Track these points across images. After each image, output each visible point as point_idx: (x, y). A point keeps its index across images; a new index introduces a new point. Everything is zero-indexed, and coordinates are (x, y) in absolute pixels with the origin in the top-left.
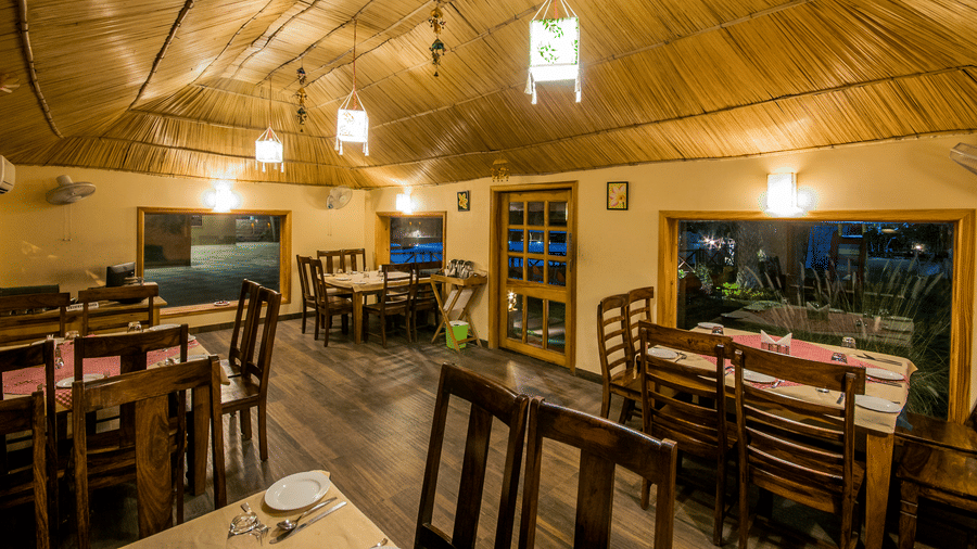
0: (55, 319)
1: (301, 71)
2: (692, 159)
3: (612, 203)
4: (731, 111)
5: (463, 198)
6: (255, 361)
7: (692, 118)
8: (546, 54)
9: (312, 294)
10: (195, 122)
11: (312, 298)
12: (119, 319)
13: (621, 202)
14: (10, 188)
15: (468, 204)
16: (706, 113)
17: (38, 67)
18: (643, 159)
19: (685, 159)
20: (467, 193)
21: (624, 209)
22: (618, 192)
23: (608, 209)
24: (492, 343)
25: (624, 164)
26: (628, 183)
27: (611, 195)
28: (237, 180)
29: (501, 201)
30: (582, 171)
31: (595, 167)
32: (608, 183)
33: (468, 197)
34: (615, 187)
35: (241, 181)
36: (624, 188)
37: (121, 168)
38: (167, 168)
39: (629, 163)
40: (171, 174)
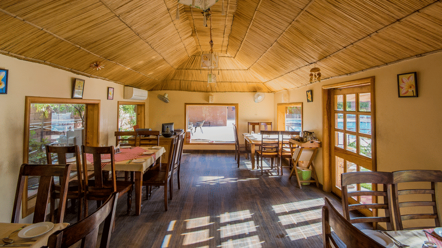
1: (211, 41)
3: (403, 92)
5: (309, 94)
13: (410, 90)
15: (312, 98)
18: (428, 50)
20: (312, 92)
21: (414, 96)
22: (408, 82)
23: (399, 96)
24: (326, 187)
25: (411, 57)
26: (415, 73)
27: (401, 84)
28: (217, 92)
29: (329, 95)
30: (377, 68)
31: (387, 64)
32: (398, 75)
33: (312, 94)
34: (404, 78)
35: (218, 92)
36: (412, 76)
37: (180, 90)
38: (192, 89)
39: (417, 56)
40: (194, 91)
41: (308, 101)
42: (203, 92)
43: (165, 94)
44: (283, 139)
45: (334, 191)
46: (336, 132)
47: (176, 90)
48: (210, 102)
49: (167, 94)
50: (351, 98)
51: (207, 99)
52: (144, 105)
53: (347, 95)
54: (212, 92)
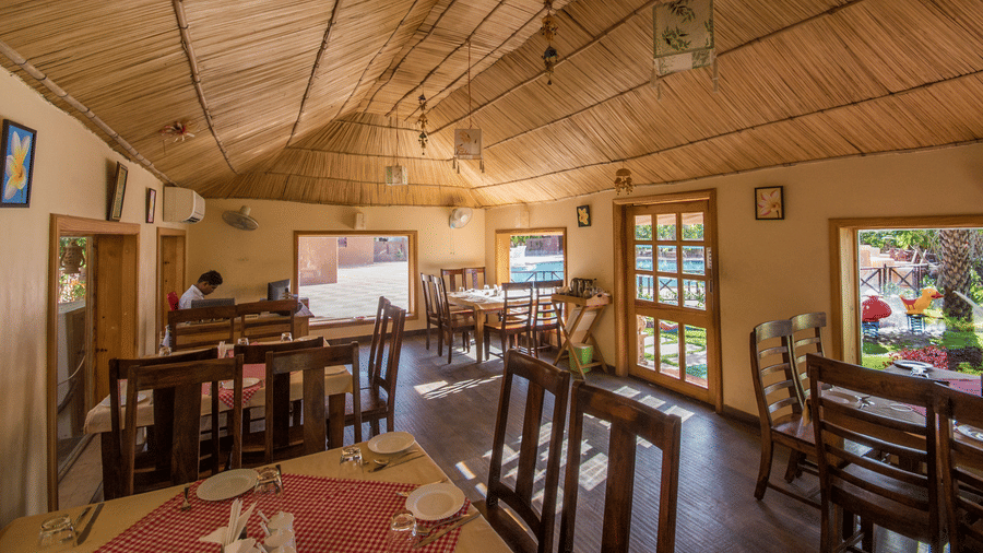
0: (226, 328)
1: (422, 98)
2: (873, 153)
3: (761, 212)
4: (930, 89)
5: (583, 212)
6: (383, 376)
7: (871, 102)
8: (674, 42)
9: (435, 311)
10: (336, 155)
11: (434, 315)
12: (275, 329)
13: (774, 210)
14: (201, 218)
15: (589, 220)
16: (891, 93)
17: (213, 114)
18: (803, 158)
19: (863, 154)
20: (588, 208)
21: (778, 219)
22: (769, 199)
23: (757, 219)
24: (621, 369)
25: (777, 165)
26: (782, 187)
27: (760, 202)
28: (371, 205)
29: (625, 214)
30: (721, 177)
31: (737, 172)
32: (756, 189)
33: (589, 212)
34: (766, 193)
35: (375, 205)
36: (777, 193)
37: (283, 197)
38: (316, 196)
39: (784, 164)
40: (319, 201)
41: (581, 225)
42: (340, 203)
43: (243, 207)
44: (538, 296)
45: (633, 373)
46: (638, 275)
47: (270, 198)
48: (358, 228)
49: (252, 208)
50: (666, 222)
51: (352, 220)
52: (184, 237)
53: (658, 216)
54: (361, 204)
